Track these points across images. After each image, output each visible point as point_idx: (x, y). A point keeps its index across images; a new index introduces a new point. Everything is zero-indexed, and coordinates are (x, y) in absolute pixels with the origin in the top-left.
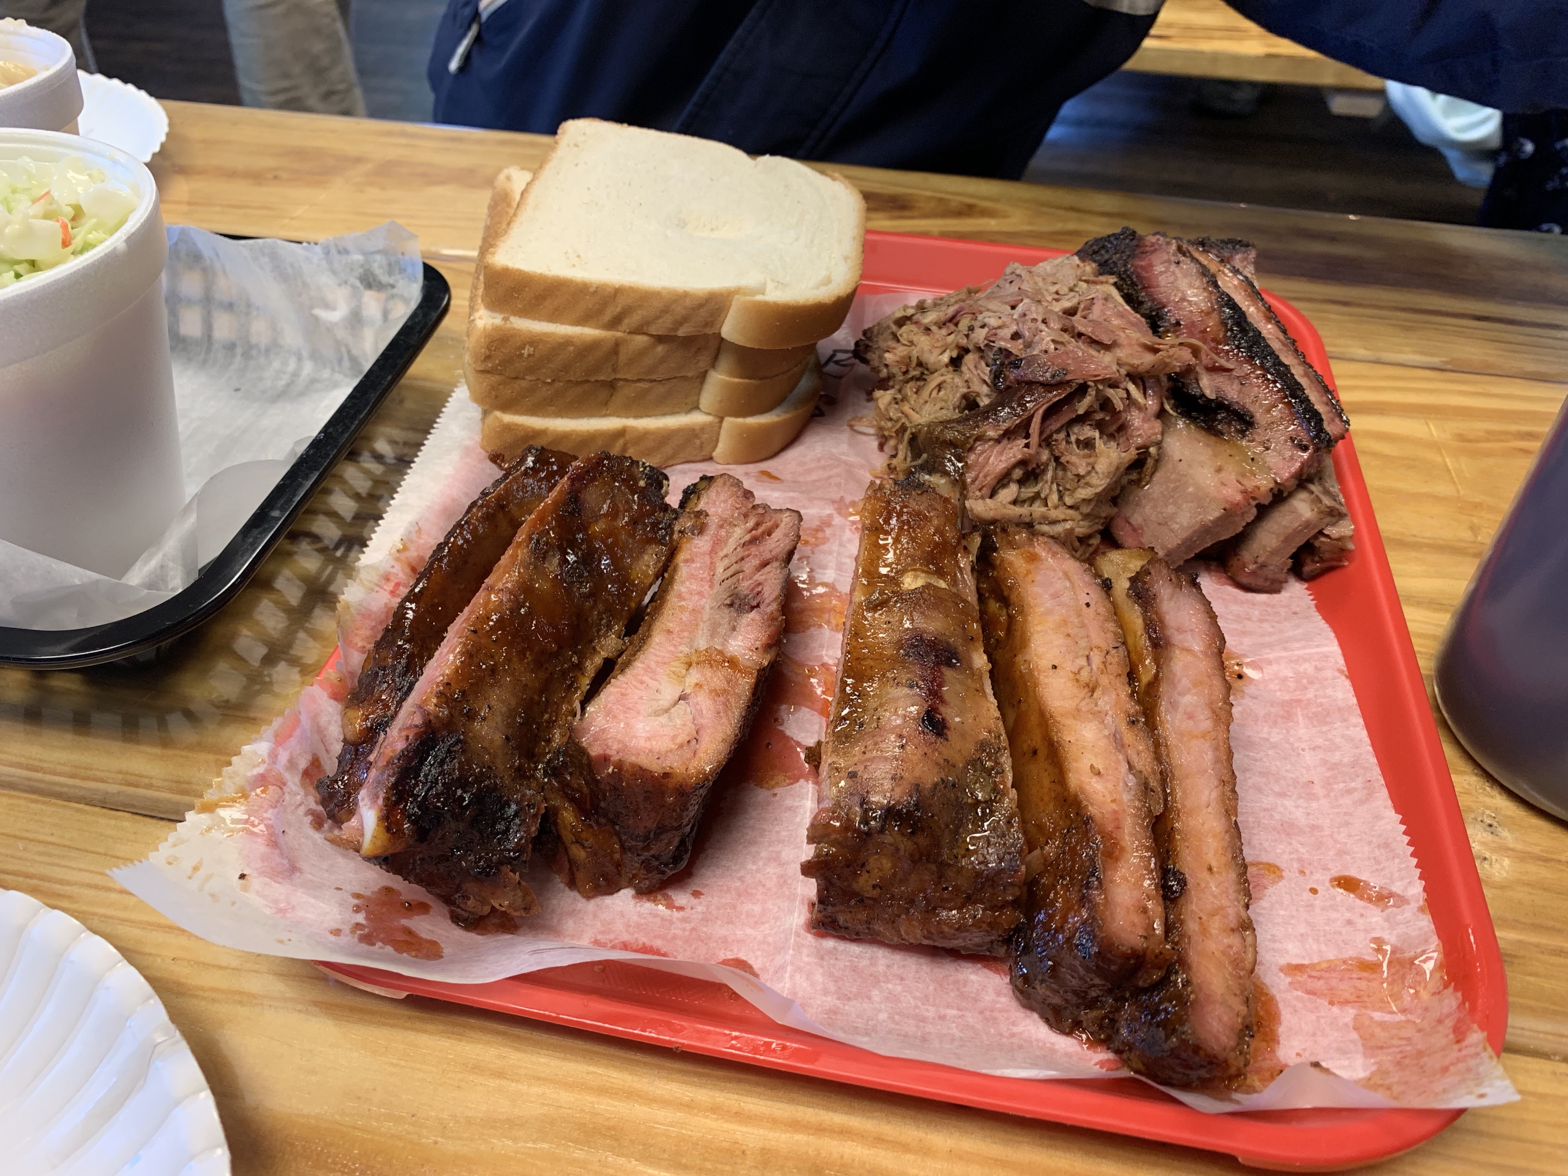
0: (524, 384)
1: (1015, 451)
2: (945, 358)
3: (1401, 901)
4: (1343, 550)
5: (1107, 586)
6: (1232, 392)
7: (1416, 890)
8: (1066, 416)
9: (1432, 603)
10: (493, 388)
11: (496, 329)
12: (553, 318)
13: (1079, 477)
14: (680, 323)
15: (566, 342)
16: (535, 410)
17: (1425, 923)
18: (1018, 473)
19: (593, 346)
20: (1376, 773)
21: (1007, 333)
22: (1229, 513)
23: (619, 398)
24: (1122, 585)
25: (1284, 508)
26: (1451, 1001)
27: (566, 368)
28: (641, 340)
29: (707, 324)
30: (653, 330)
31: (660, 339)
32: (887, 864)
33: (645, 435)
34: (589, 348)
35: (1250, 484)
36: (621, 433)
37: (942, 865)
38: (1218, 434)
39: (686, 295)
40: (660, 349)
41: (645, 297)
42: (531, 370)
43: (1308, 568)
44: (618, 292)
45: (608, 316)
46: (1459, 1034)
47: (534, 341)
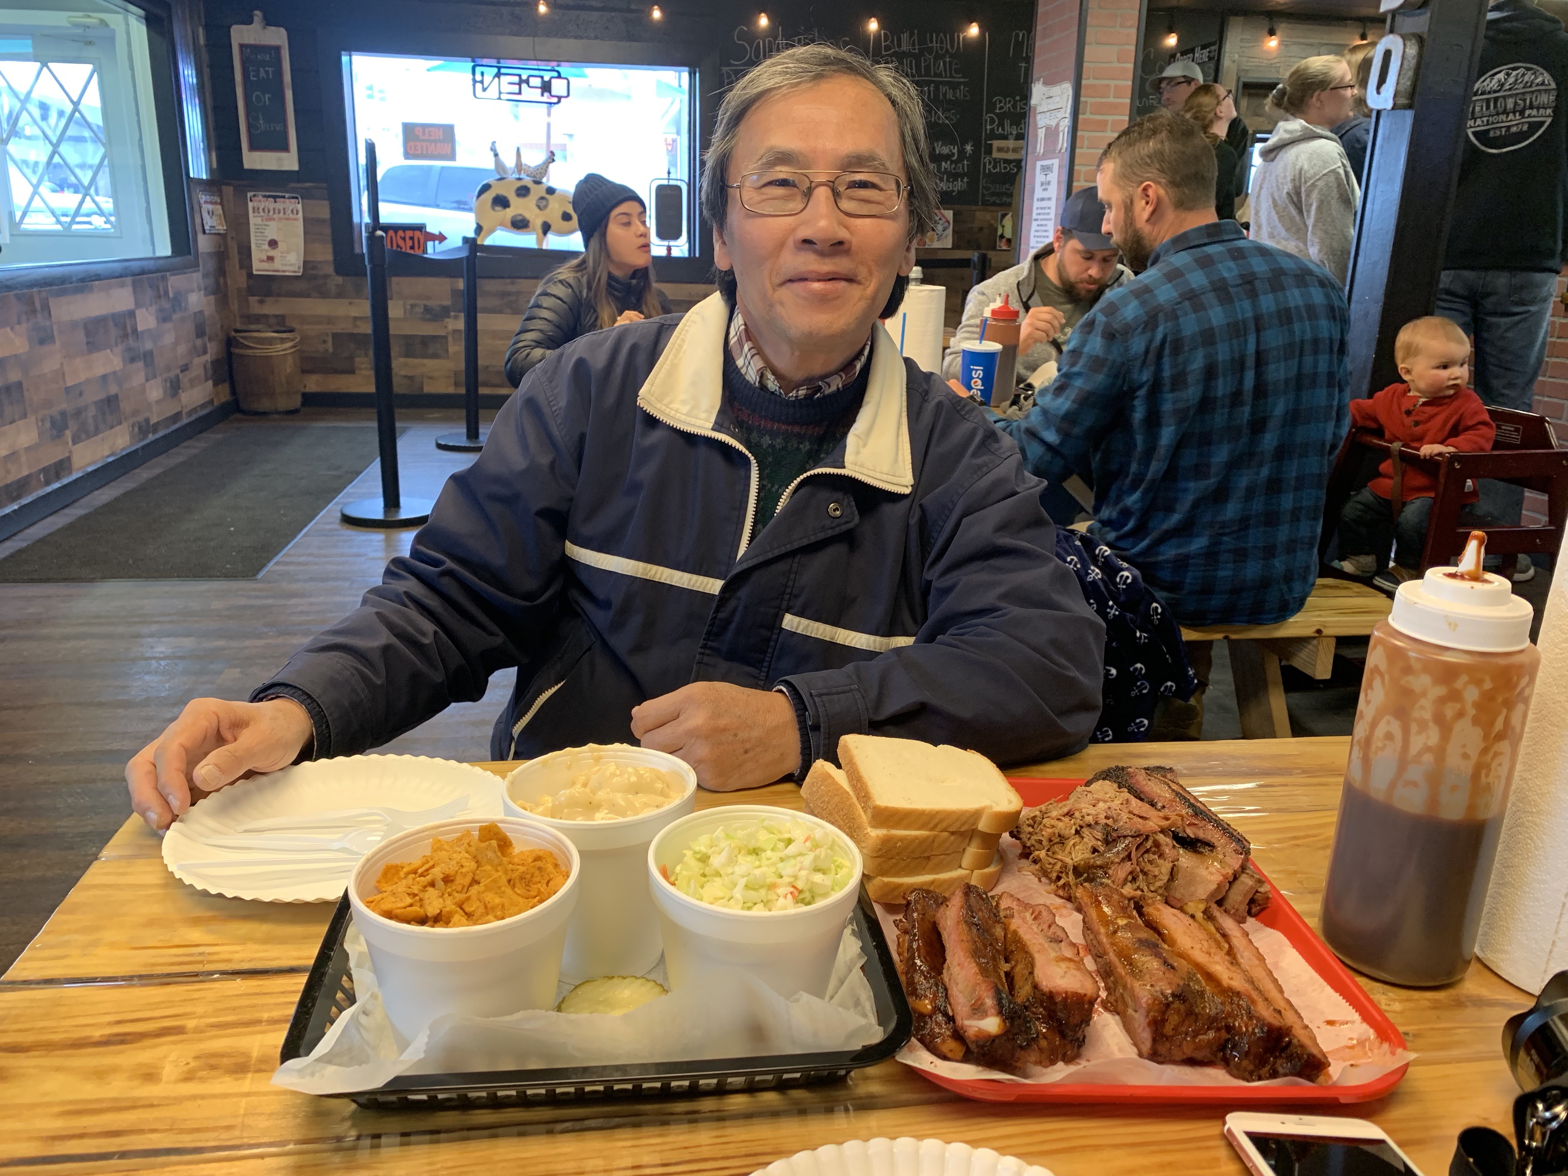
0: (894, 861)
1: (1128, 866)
2: (1073, 831)
3: (1353, 1022)
4: (1268, 898)
5: (1193, 917)
6: (1201, 835)
7: (1356, 1017)
8: (1143, 850)
9: (1311, 915)
10: (879, 865)
11: (885, 835)
12: (905, 829)
13: (1155, 876)
14: (963, 825)
15: (916, 838)
16: (897, 874)
17: (1365, 1026)
18: (1130, 878)
19: (927, 838)
20: (1322, 981)
21: (1102, 816)
22: (1219, 886)
23: (931, 864)
24: (1199, 915)
25: (1238, 882)
26: (1386, 1046)
27: (913, 852)
28: (946, 834)
29: (974, 824)
30: (951, 829)
31: (953, 833)
32: (1176, 1017)
33: (944, 881)
34: (923, 841)
35: (1224, 872)
36: (933, 882)
37: (1196, 1015)
38: (1201, 853)
39: (966, 811)
40: (952, 838)
41: (949, 814)
42: (898, 854)
43: (1254, 910)
44: (938, 813)
45: (931, 825)
46: (1393, 1053)
47: (902, 839)
